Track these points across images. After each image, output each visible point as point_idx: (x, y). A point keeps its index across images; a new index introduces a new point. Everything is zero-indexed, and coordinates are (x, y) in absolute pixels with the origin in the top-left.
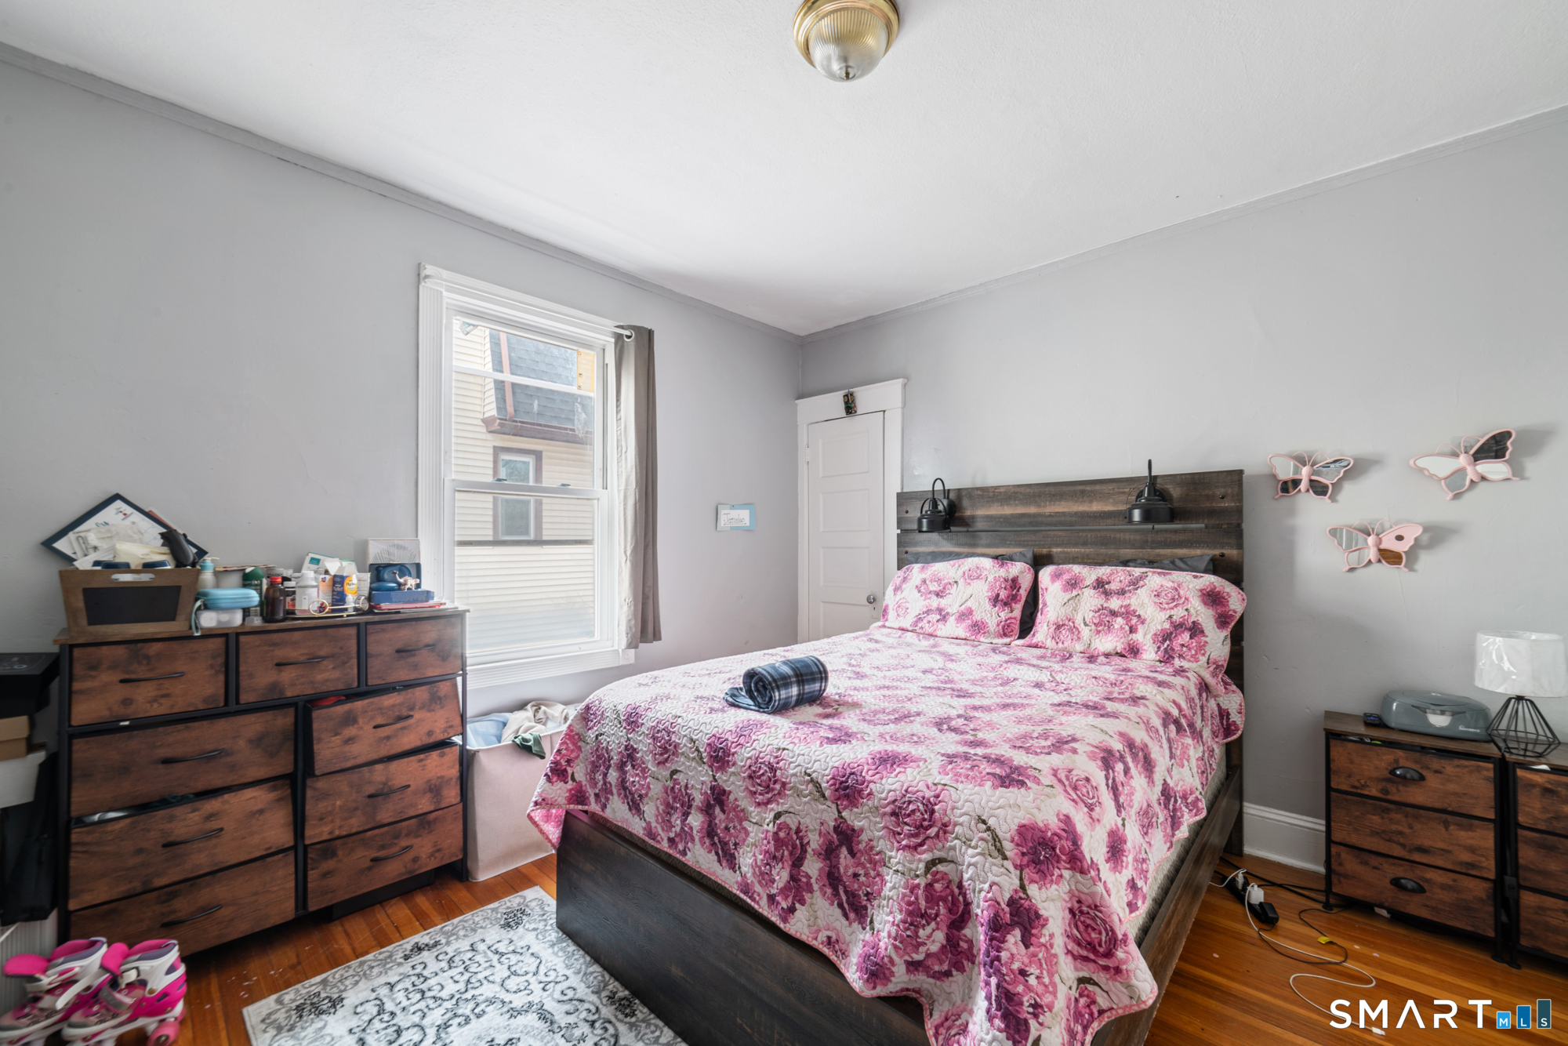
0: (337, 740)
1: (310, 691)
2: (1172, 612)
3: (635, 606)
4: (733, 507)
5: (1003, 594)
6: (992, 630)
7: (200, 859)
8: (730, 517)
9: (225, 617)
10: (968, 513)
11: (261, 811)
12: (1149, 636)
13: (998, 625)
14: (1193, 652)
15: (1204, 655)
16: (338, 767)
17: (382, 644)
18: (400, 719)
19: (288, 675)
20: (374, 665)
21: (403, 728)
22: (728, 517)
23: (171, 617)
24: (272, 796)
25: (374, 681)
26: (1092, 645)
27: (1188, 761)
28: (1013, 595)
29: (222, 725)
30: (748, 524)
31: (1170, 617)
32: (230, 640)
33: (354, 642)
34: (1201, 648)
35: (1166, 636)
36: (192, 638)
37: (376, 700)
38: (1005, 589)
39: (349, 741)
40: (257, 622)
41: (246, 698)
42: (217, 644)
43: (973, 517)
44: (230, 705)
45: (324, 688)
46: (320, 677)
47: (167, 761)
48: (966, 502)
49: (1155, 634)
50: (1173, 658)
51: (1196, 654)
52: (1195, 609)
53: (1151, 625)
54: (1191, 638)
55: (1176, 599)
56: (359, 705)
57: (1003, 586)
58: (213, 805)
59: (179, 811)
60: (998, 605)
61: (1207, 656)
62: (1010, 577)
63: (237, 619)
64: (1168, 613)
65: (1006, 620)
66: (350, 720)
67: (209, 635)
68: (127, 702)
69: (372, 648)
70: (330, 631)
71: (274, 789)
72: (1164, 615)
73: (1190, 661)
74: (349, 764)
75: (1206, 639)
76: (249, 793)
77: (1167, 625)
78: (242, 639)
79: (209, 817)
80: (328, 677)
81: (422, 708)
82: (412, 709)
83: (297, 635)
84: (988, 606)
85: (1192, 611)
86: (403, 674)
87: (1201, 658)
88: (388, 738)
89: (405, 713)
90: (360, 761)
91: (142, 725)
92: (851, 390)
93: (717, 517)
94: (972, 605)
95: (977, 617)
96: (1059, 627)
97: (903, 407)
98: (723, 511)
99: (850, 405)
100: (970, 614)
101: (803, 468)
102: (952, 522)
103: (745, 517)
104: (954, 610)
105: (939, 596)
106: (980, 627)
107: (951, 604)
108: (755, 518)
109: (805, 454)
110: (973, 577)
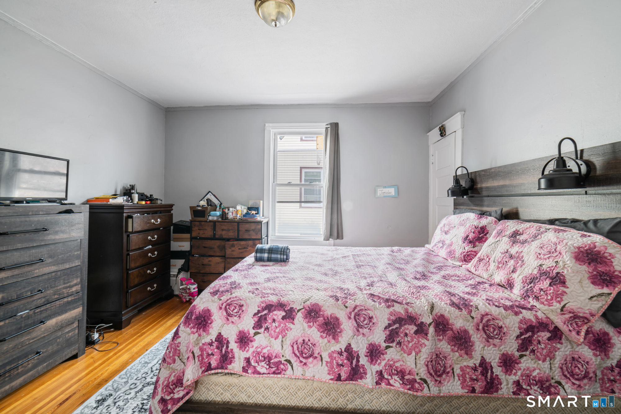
0: (230, 250)
1: (228, 237)
2: (544, 262)
3: (326, 225)
4: (385, 187)
5: (471, 236)
6: (457, 256)
7: (207, 270)
8: (383, 191)
9: (213, 218)
10: (479, 186)
11: (219, 263)
12: (521, 277)
13: (461, 254)
14: (549, 297)
15: (559, 302)
16: (230, 257)
17: (243, 227)
18: (245, 248)
19: (224, 233)
20: (241, 233)
21: (246, 251)
22: (380, 192)
23: (204, 217)
24: (221, 260)
25: (240, 237)
26: (493, 277)
27: (417, 354)
28: (479, 237)
29: (213, 242)
30: (394, 194)
31: (541, 265)
32: (214, 222)
33: (236, 227)
34: (558, 296)
35: (533, 280)
36: (207, 222)
37: (239, 242)
38: (474, 233)
39: (233, 251)
40: (220, 219)
41: (217, 236)
42: (212, 223)
43: (481, 188)
44: (214, 238)
45: (230, 237)
46: (230, 234)
47: (205, 247)
48: (478, 179)
49: (526, 277)
50: (529, 297)
51: (552, 299)
52: (564, 262)
53: (526, 269)
54: (550, 285)
55: (553, 252)
56: (235, 242)
57: (473, 231)
58: (210, 259)
59: (205, 258)
60: (466, 242)
61: (563, 304)
62: (480, 225)
63: (215, 218)
64: (541, 262)
65: (468, 252)
66: (233, 246)
67: (210, 221)
68: (199, 234)
69: (240, 229)
70: (232, 223)
71: (222, 259)
72: (536, 263)
73: (543, 303)
74: (233, 257)
75: (565, 290)
76: (217, 258)
77: (535, 272)
78: (216, 223)
79: (209, 261)
80: (231, 234)
81: (251, 246)
82: (248, 246)
83: (226, 223)
84: (460, 242)
85: (561, 264)
86: (247, 237)
87: (555, 304)
88: (242, 252)
89: (246, 247)
90: (235, 256)
91: (202, 239)
92: (443, 124)
93: (375, 192)
94: (454, 240)
95: (453, 248)
96: (480, 260)
97: (463, 127)
98: (379, 189)
99: (443, 132)
100: (451, 245)
101: (431, 166)
102: (469, 191)
103: (392, 191)
104: (448, 242)
105: (446, 233)
106: (451, 254)
107: (448, 239)
108: (398, 192)
109: (431, 159)
110: (462, 224)
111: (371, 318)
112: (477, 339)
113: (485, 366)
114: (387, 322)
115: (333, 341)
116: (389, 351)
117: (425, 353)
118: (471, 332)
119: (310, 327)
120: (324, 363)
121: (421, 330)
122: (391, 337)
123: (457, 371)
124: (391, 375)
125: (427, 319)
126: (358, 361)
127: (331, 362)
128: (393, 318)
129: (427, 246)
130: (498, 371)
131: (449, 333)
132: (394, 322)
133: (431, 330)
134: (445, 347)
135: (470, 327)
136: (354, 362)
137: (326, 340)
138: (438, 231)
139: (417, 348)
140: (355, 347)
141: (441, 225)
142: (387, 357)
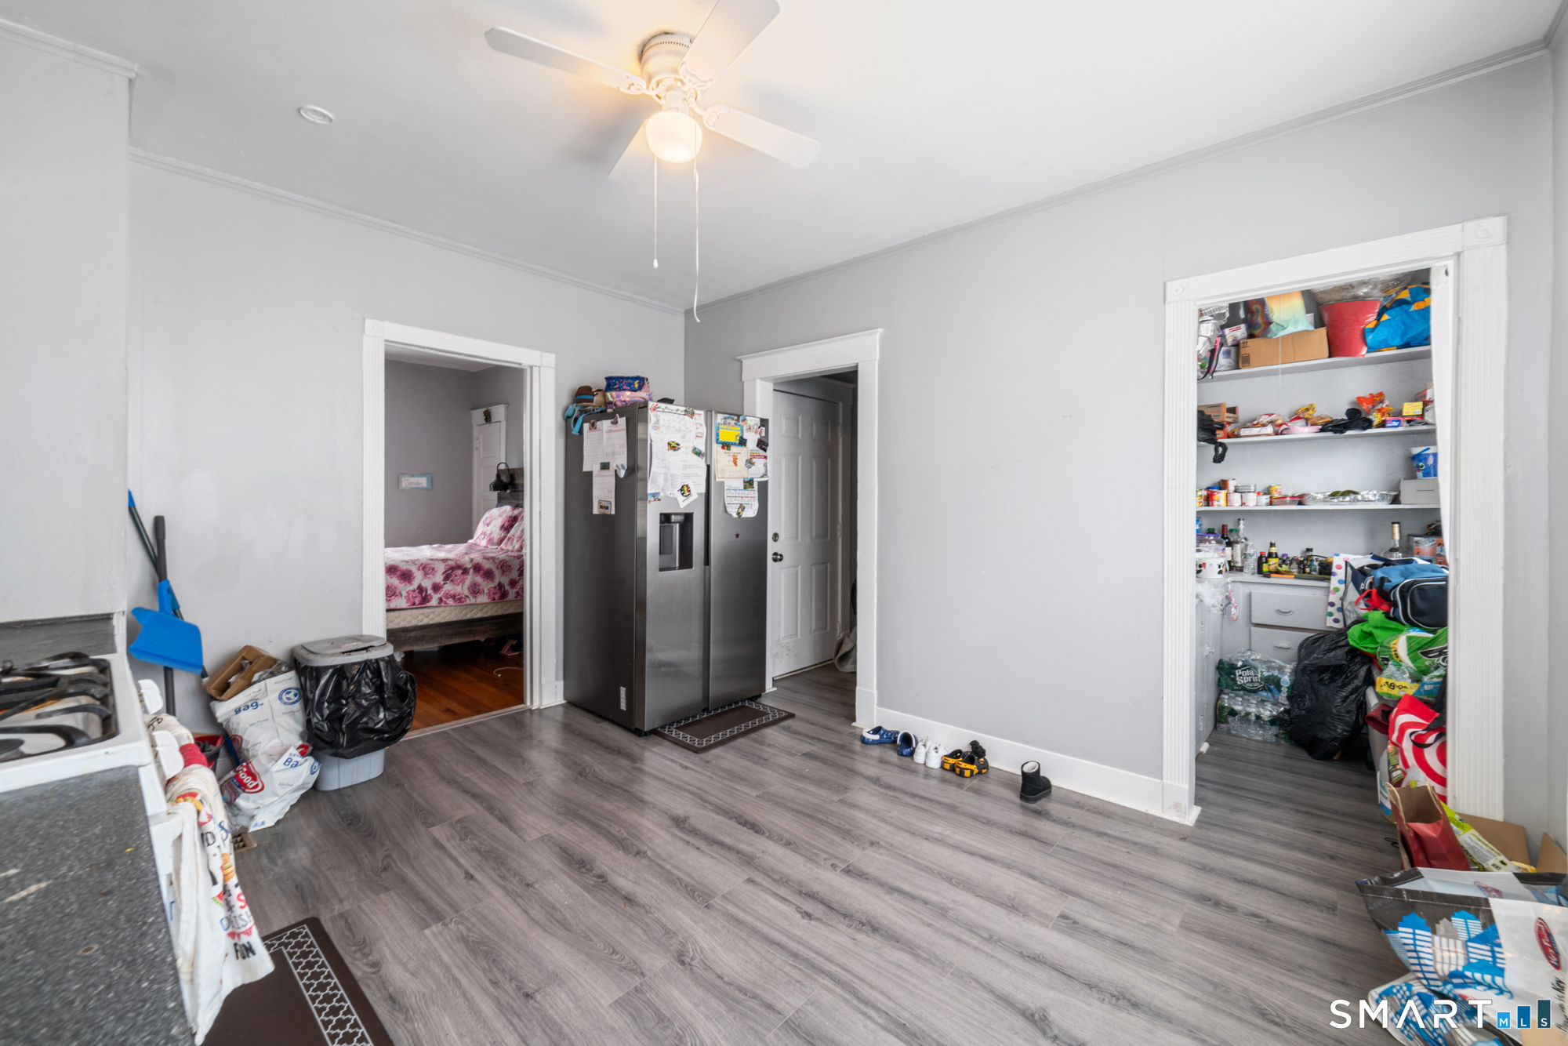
4: (413, 476)
5: (506, 525)
8: (410, 482)
10: (517, 481)
22: (406, 482)
27: (462, 584)
30: (426, 485)
43: (518, 484)
48: (516, 476)
57: (507, 519)
60: (502, 530)
62: (513, 516)
84: (498, 530)
92: (489, 408)
93: (398, 482)
94: (494, 530)
95: (492, 536)
96: (509, 539)
97: (507, 420)
98: (403, 479)
99: (488, 417)
100: (491, 534)
101: (475, 453)
102: (510, 486)
103: (423, 482)
104: (488, 533)
105: (488, 525)
106: (490, 541)
107: (488, 530)
108: (432, 482)
109: (476, 444)
110: (500, 516)
111: (433, 569)
112: (497, 573)
113: (500, 586)
114: (444, 570)
115: (408, 585)
116: (445, 586)
117: (468, 583)
118: (494, 570)
119: (392, 578)
120: (403, 597)
121: (465, 571)
122: (447, 578)
123: (486, 591)
124: (447, 598)
125: (469, 566)
126: (426, 592)
127: (408, 596)
128: (448, 567)
129: (470, 541)
130: (507, 588)
131: (482, 572)
132: (449, 570)
133: (471, 571)
134: (479, 579)
135: (493, 567)
136: (424, 594)
137: (403, 585)
138: (481, 525)
139: (463, 582)
140: (424, 585)
141: (484, 519)
142: (444, 589)
